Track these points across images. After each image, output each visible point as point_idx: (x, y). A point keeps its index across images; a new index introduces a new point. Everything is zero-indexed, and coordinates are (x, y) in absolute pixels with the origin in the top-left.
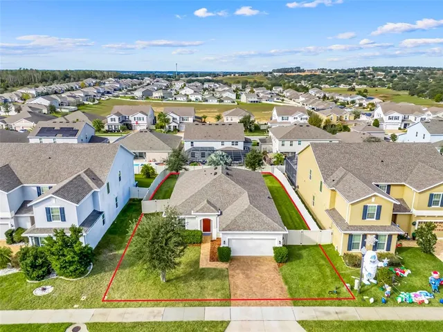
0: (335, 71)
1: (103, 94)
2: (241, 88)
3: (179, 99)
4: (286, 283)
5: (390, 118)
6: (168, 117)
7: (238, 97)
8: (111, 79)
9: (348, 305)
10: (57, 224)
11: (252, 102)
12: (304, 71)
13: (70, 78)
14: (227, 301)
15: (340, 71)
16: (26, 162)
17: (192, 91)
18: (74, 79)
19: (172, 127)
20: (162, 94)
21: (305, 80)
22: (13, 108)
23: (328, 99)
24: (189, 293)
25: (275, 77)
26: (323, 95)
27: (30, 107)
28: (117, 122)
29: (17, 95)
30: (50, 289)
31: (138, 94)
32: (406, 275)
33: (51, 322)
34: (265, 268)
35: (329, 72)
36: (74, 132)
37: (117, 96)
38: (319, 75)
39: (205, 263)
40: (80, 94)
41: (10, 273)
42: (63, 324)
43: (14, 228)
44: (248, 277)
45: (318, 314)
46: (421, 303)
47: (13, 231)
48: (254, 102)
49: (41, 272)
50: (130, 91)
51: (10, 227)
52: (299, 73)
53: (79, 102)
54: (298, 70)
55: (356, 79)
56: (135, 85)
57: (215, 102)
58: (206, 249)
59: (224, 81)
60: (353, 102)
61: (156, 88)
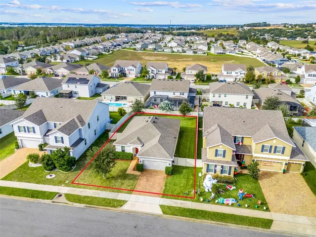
0: (295, 25)
1: (115, 46)
2: (214, 41)
3: (165, 50)
4: (165, 186)
5: (309, 76)
6: (148, 69)
7: (209, 49)
8: (123, 34)
9: (189, 201)
10: (60, 144)
11: (218, 53)
12: (269, 25)
13: (97, 32)
14: (131, 191)
15: (300, 26)
16: (50, 109)
17: (176, 44)
18: (99, 33)
19: (151, 77)
20: (154, 47)
21: (268, 33)
22: (59, 57)
23: (281, 51)
24: (115, 185)
25: (244, 30)
26: (277, 47)
27: (69, 57)
28: (117, 71)
29: (63, 47)
30: (54, 176)
31: (138, 46)
32: (231, 189)
33: (50, 191)
34: (159, 177)
35: (290, 27)
36: (87, 82)
37: (125, 48)
38: (281, 29)
39: (130, 171)
40: (100, 46)
41: (38, 166)
42: (55, 192)
43: (43, 143)
44: (148, 180)
45: (172, 203)
46: (228, 205)
47: (42, 145)
48: (220, 53)
49: (50, 168)
50: (133, 43)
51: (41, 143)
52: (264, 28)
53: (99, 52)
54: (265, 24)
55: (312, 33)
56: (138, 39)
57: (190, 53)
58: (133, 163)
59: (205, 34)
60: (299, 55)
61: (151, 41)
